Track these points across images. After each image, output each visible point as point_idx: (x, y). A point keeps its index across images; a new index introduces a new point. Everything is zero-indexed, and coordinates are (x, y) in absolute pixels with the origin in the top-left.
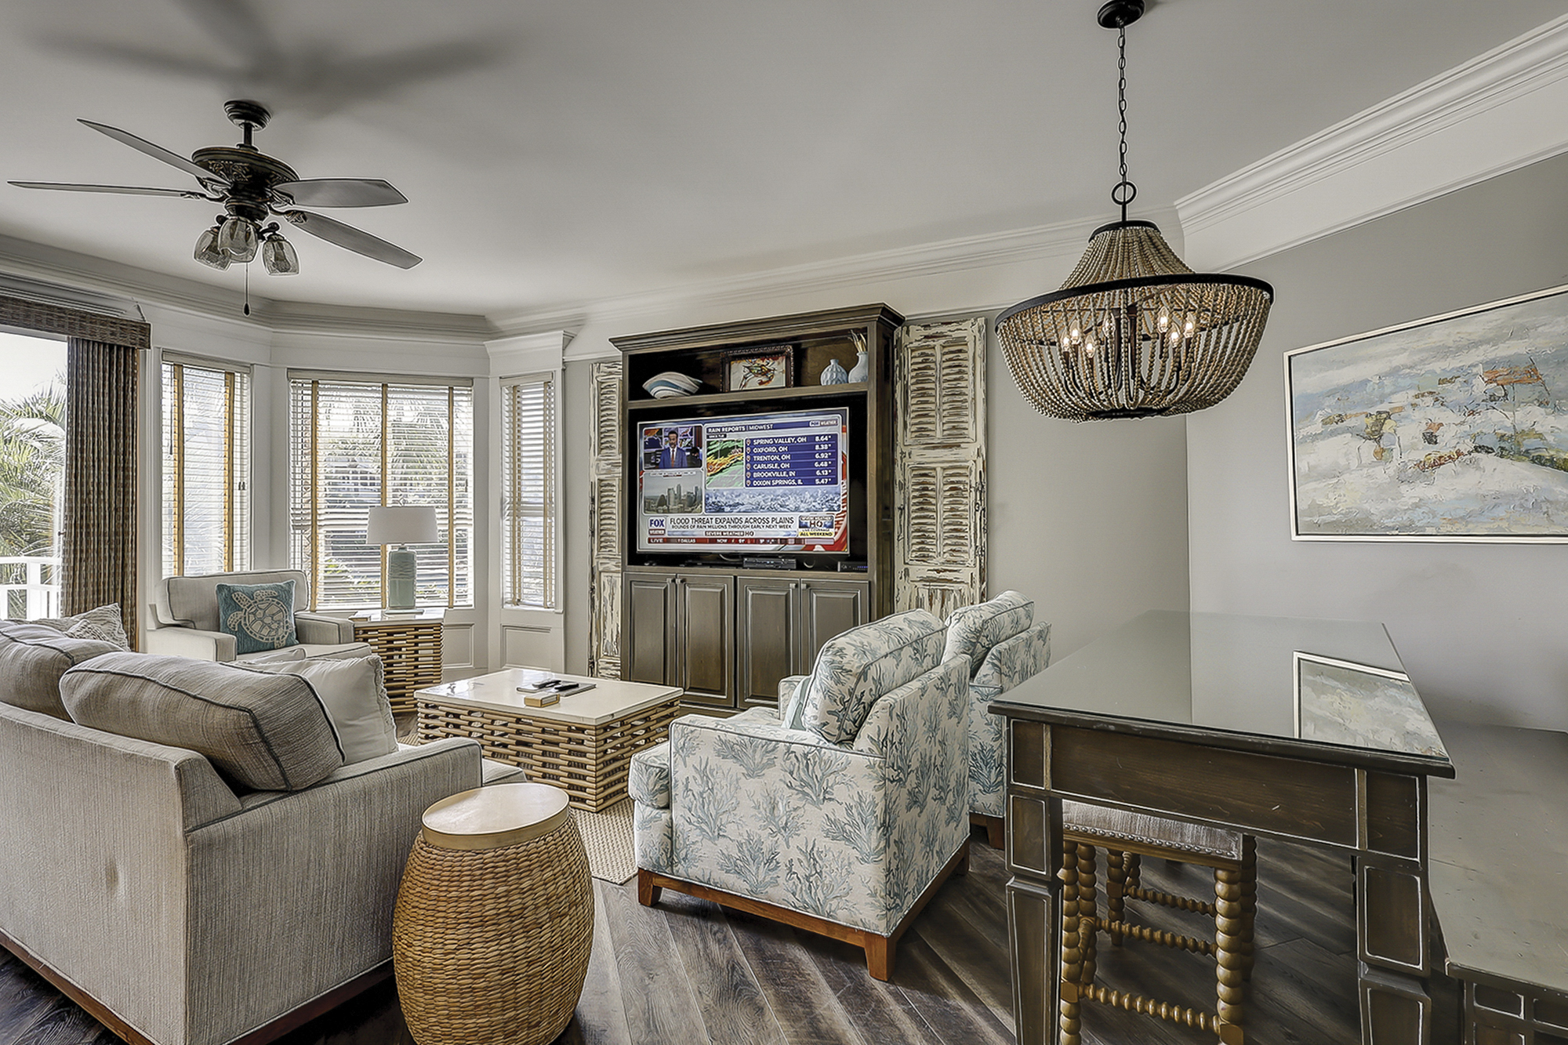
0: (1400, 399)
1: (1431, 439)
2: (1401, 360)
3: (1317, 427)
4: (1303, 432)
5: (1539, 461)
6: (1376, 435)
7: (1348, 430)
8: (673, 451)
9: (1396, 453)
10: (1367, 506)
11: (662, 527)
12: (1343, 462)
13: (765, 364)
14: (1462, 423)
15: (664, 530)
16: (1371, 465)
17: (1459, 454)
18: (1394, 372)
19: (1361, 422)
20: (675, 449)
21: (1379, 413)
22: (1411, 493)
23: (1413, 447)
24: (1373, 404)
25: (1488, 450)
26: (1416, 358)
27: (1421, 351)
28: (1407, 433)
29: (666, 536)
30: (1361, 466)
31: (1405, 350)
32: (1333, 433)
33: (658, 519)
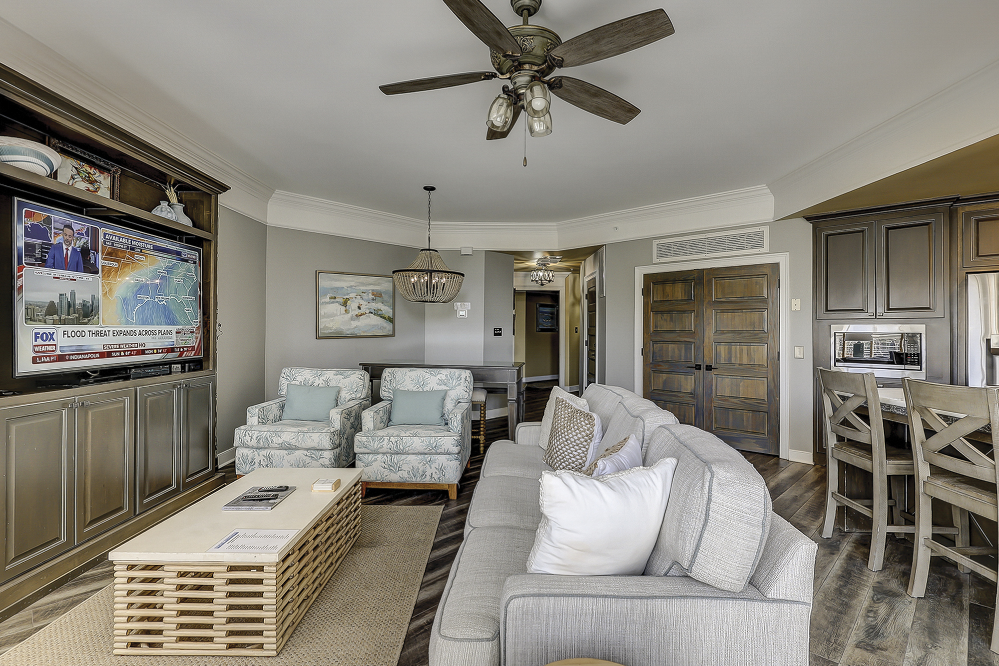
0: (353, 295)
1: (359, 308)
2: (353, 284)
3: (328, 300)
4: (323, 300)
5: (381, 317)
6: (345, 304)
7: (337, 302)
8: (67, 249)
9: (350, 311)
10: (342, 327)
11: (52, 342)
12: (335, 312)
13: (91, 172)
14: (366, 305)
15: (55, 345)
16: (344, 314)
17: (366, 313)
18: (351, 287)
19: (341, 300)
20: (70, 248)
21: (346, 298)
22: (354, 324)
23: (355, 310)
24: (345, 295)
25: (372, 313)
26: (357, 284)
27: (358, 282)
28: (353, 305)
29: (58, 352)
30: (341, 314)
31: (354, 281)
32: (333, 303)
33: (47, 331)
